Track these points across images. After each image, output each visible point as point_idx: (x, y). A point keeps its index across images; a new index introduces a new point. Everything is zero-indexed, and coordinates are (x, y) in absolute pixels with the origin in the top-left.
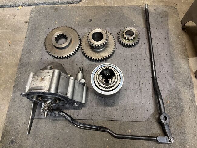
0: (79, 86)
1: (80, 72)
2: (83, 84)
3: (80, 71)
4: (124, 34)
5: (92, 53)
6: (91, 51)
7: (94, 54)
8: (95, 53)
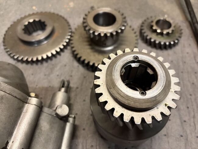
0: (51, 123)
1: (63, 90)
2: (64, 119)
3: (63, 87)
4: (154, 24)
5: (92, 54)
6: (89, 51)
7: (94, 56)
8: (96, 55)
